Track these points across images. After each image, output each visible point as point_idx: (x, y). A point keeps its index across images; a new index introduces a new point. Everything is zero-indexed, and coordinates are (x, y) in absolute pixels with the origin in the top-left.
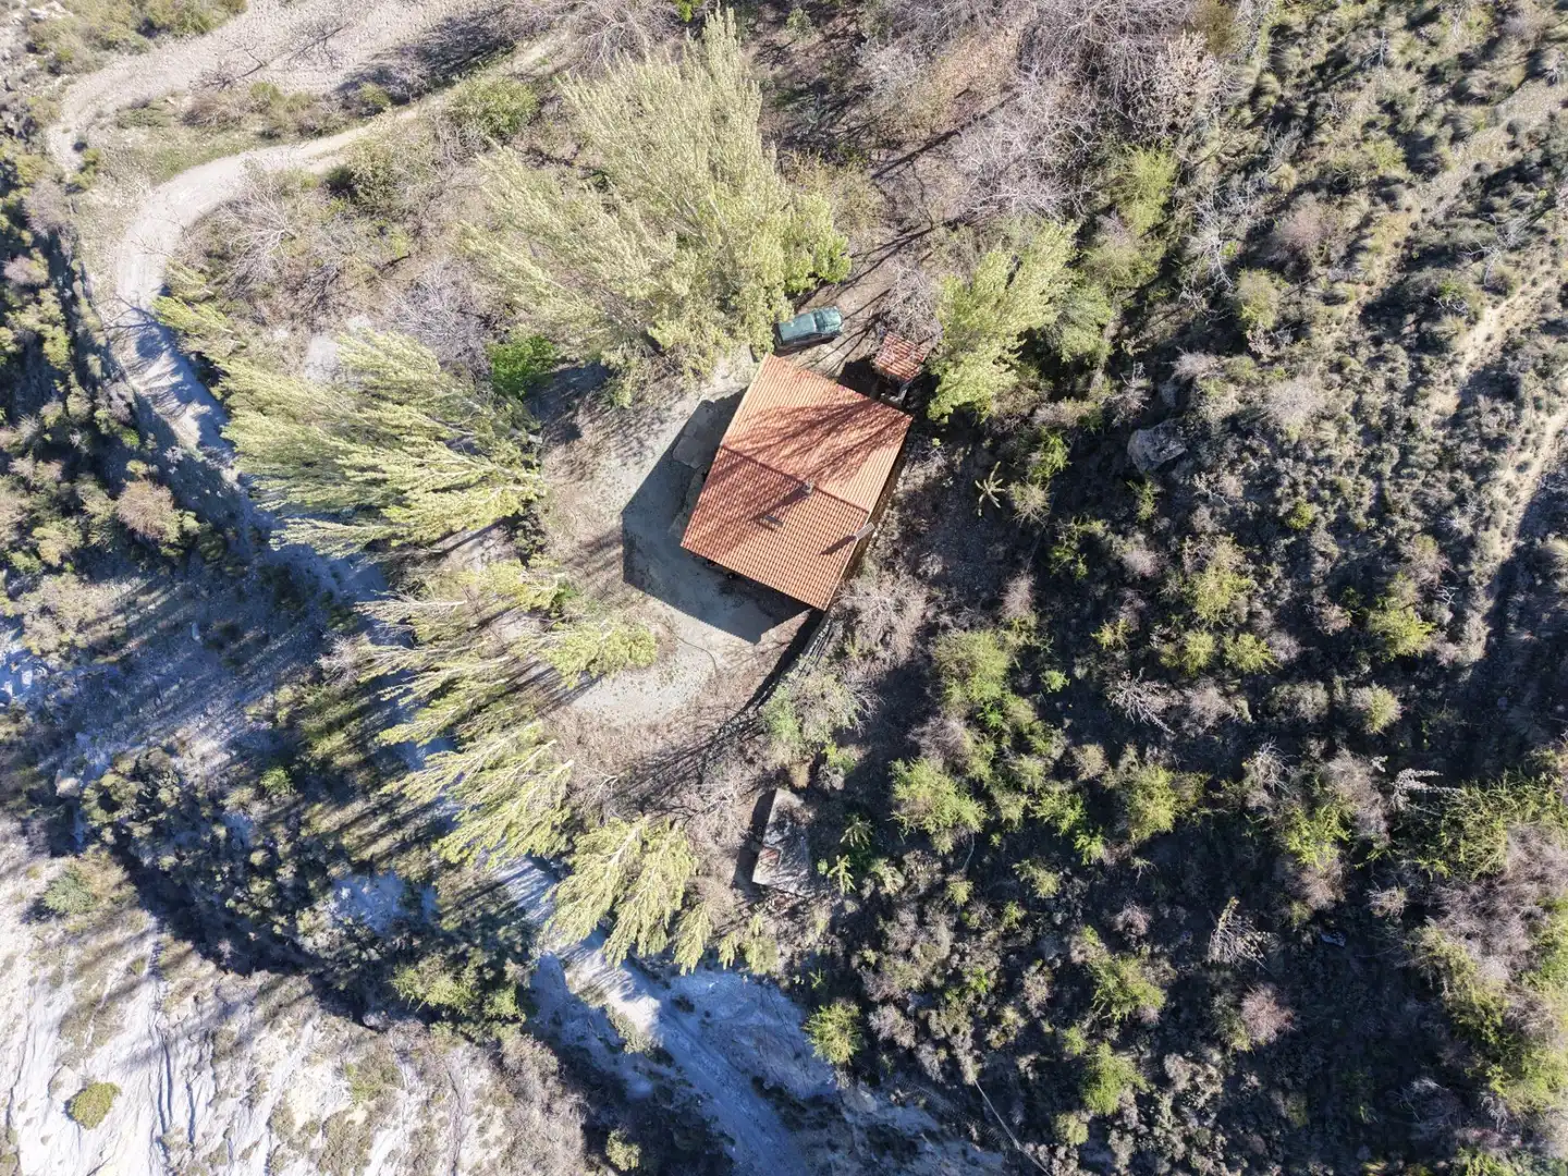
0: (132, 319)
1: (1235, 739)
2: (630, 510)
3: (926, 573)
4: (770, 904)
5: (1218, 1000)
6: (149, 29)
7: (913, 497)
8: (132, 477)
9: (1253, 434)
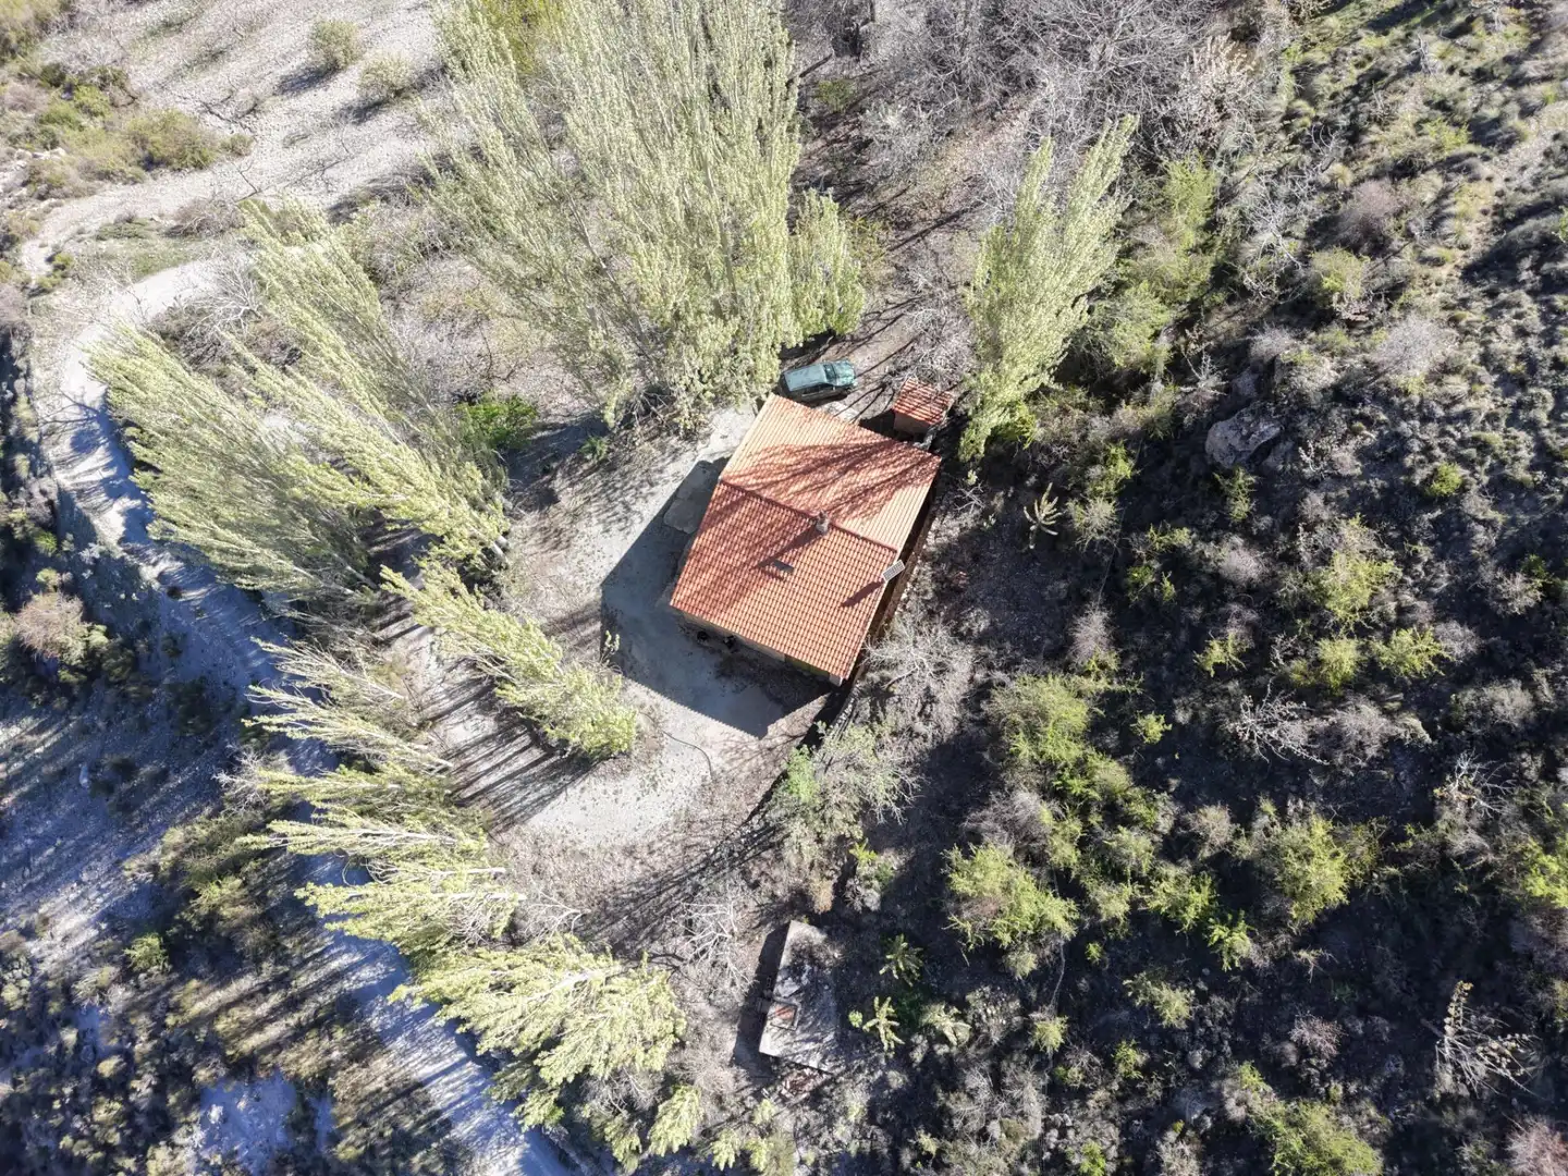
0: (73, 413)
1: (1412, 771)
2: (611, 582)
3: (970, 631)
4: (784, 1088)
5: (1467, 1151)
6: (151, 163)
7: (947, 554)
8: (42, 588)
9: (1361, 399)
